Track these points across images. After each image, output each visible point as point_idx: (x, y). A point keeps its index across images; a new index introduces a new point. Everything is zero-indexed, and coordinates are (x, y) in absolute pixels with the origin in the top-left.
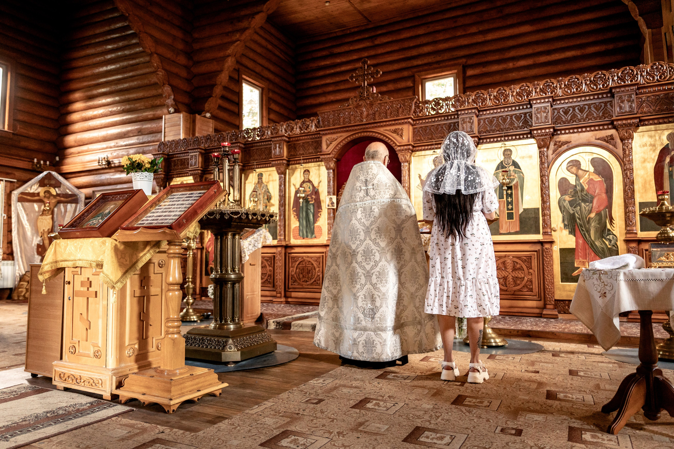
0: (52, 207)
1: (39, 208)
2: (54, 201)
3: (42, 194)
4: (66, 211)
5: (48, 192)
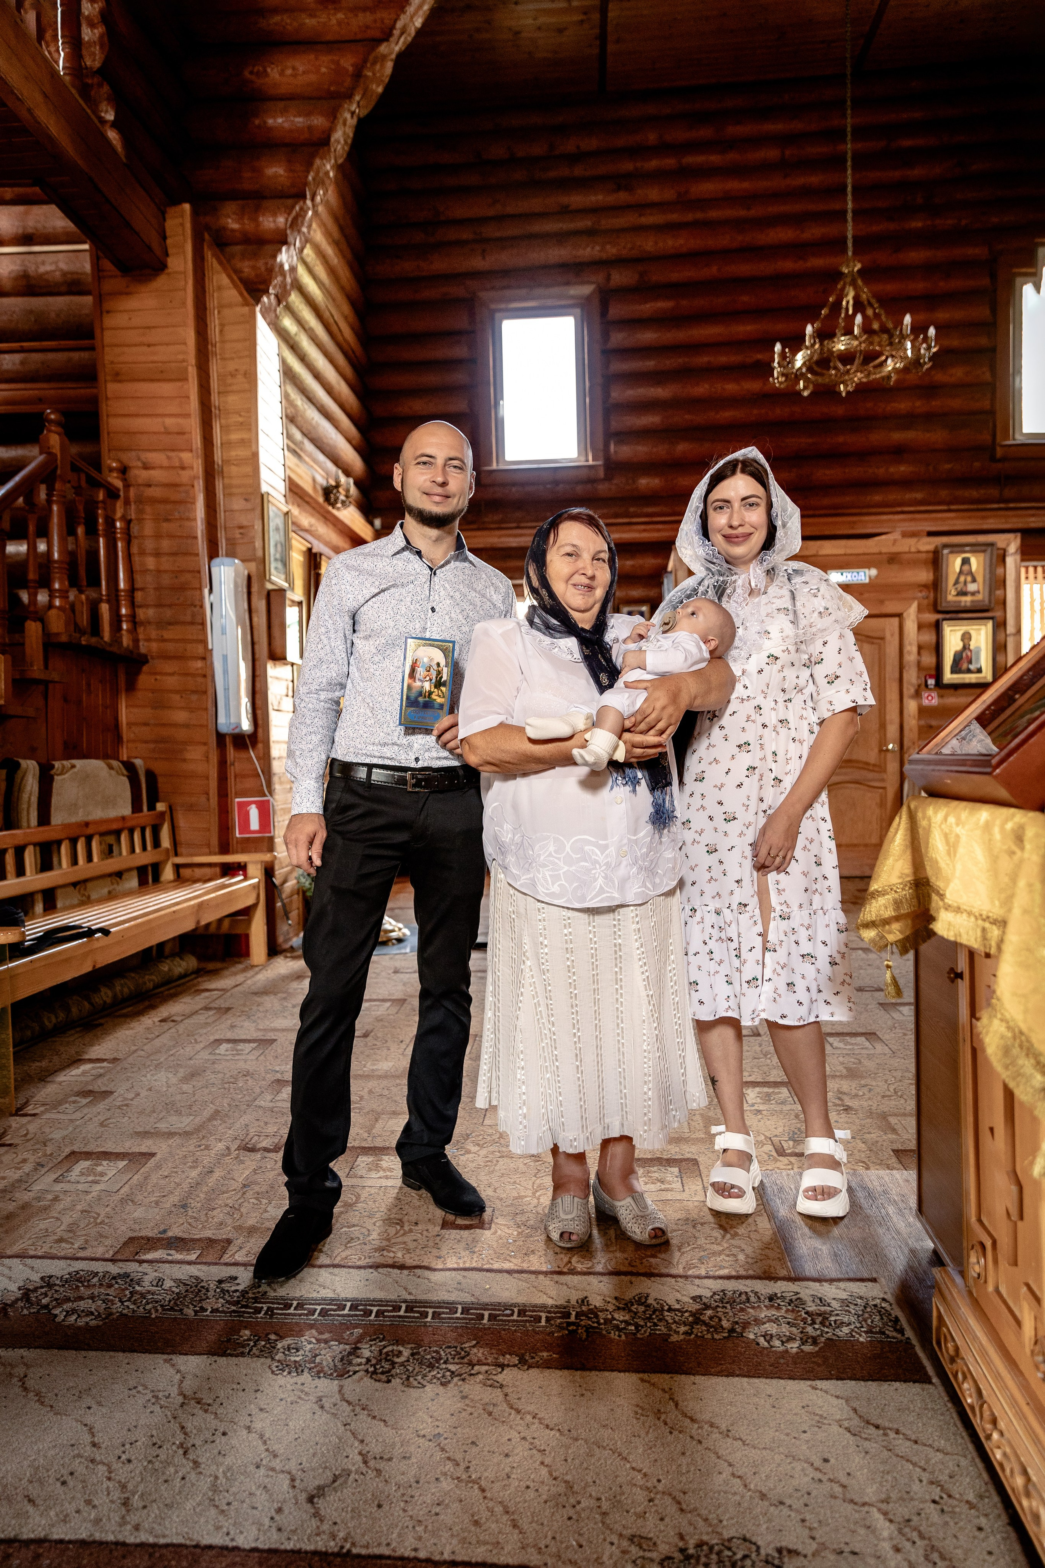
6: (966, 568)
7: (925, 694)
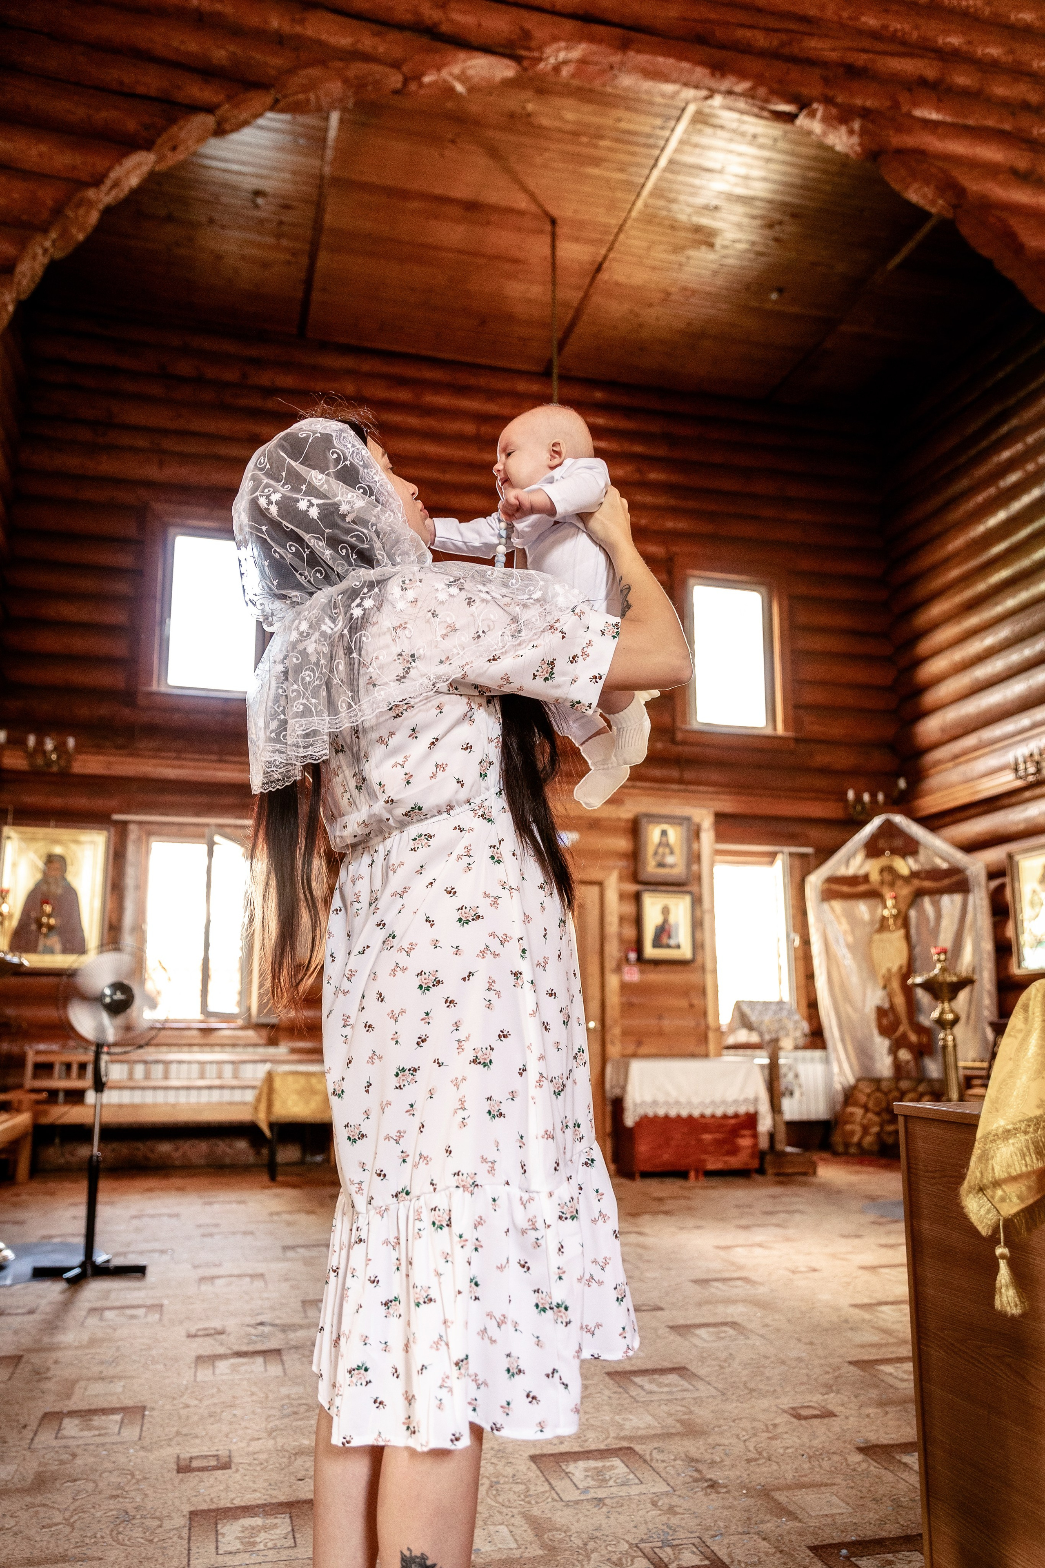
0: (903, 907)
1: (872, 912)
2: (905, 891)
3: (875, 877)
4: (939, 916)
5: (889, 870)
6: (664, 839)
7: (626, 969)
